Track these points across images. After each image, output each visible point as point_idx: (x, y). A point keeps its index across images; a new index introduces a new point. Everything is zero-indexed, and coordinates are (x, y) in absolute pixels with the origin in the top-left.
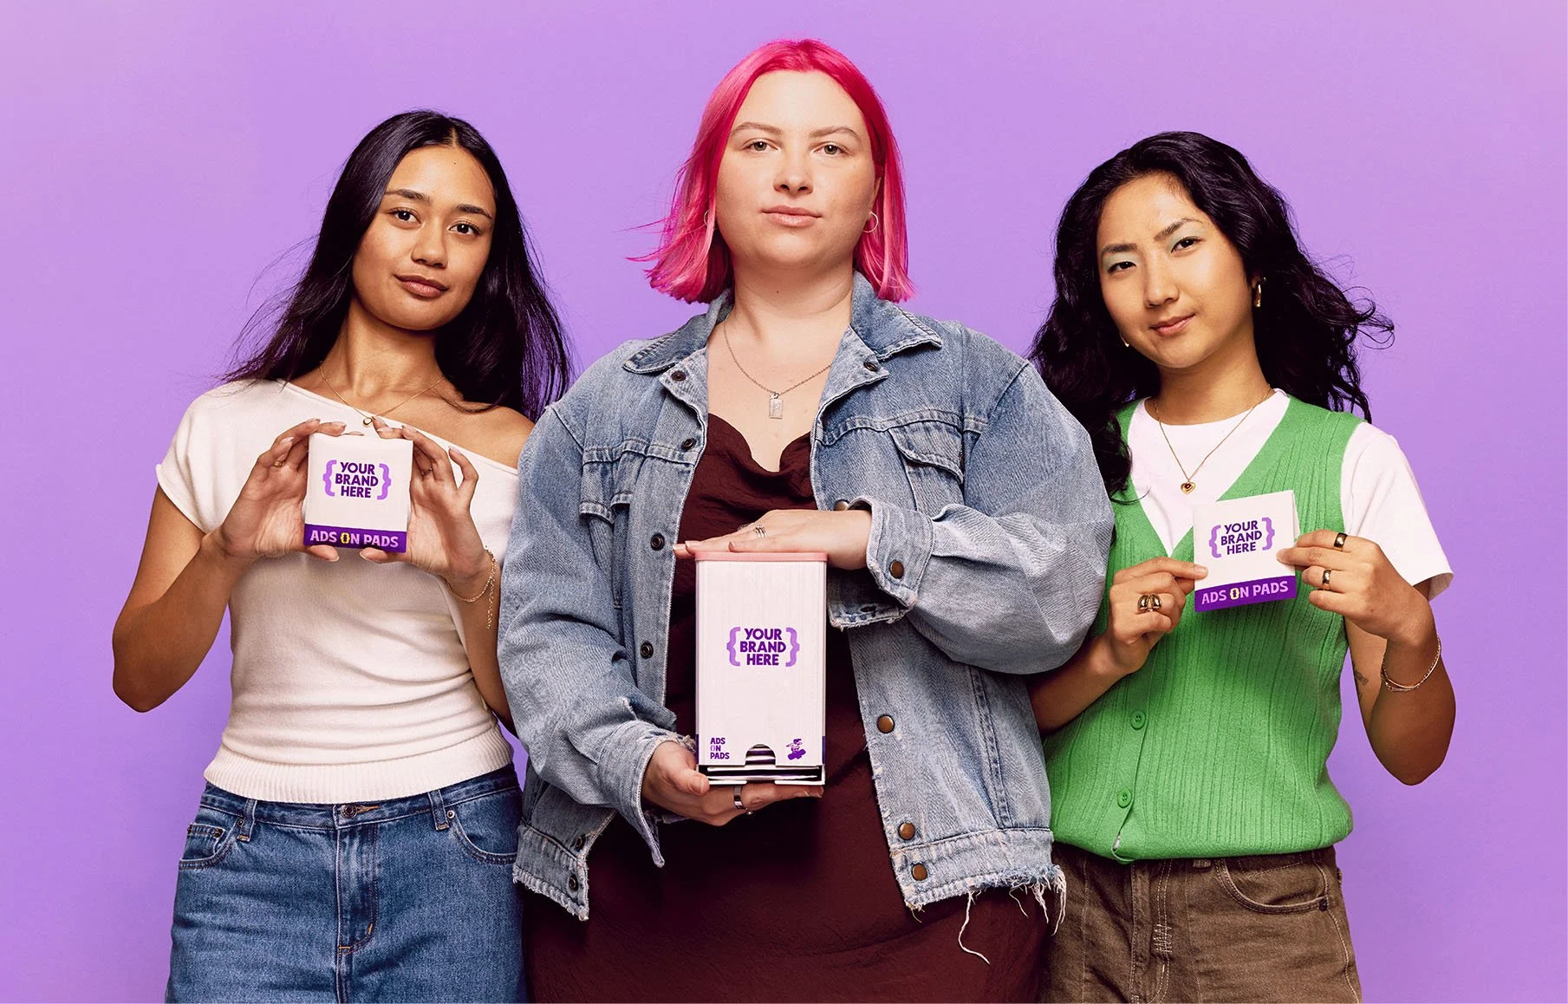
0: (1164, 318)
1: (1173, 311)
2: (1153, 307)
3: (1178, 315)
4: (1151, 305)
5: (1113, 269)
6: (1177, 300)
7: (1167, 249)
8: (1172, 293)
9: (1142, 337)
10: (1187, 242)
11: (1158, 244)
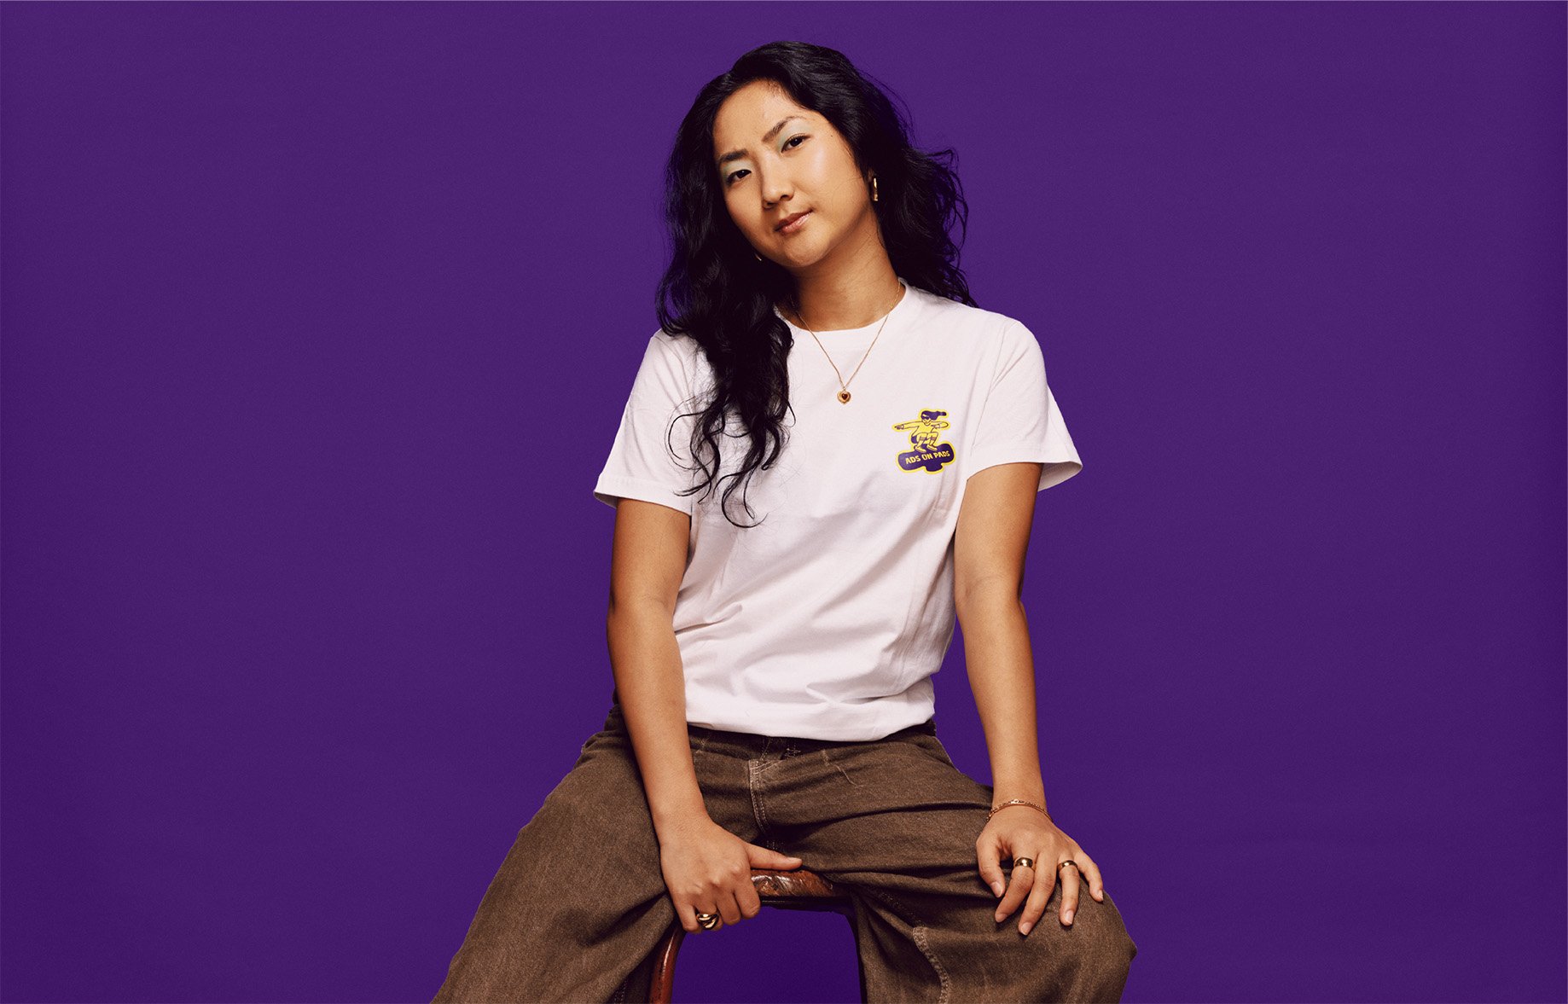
0: (782, 216)
1: (791, 208)
2: (770, 207)
3: (795, 211)
4: (769, 204)
5: (731, 179)
6: (792, 197)
7: (777, 150)
8: (786, 190)
9: (768, 241)
10: (796, 141)
11: (767, 145)
